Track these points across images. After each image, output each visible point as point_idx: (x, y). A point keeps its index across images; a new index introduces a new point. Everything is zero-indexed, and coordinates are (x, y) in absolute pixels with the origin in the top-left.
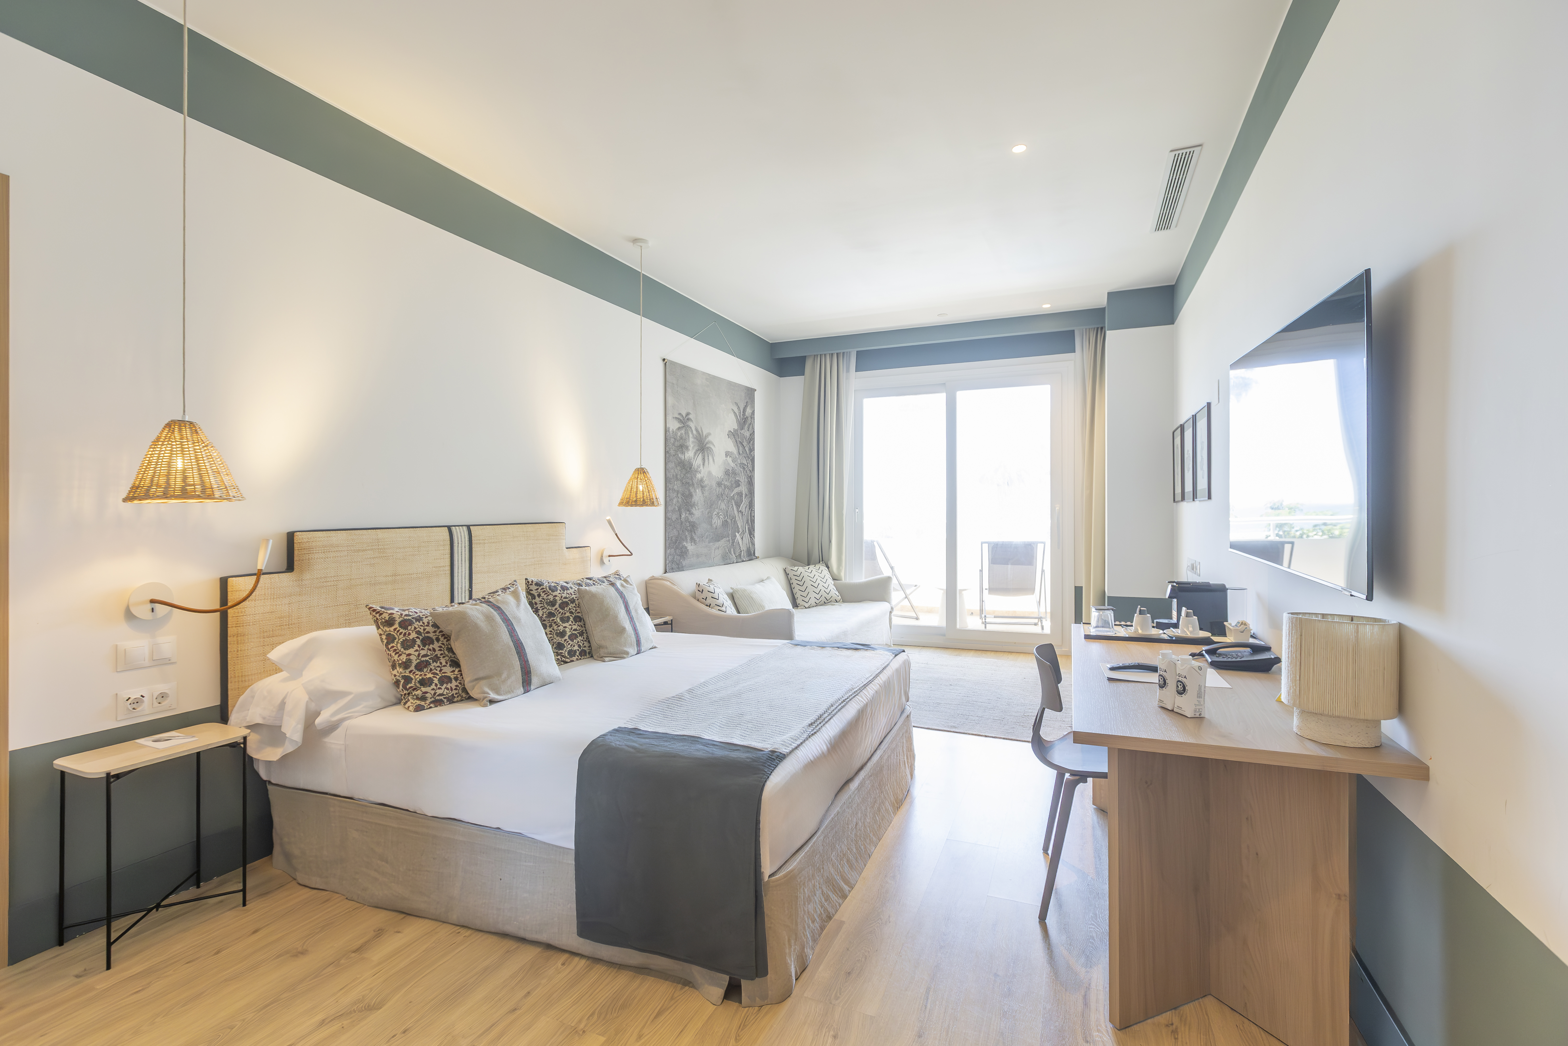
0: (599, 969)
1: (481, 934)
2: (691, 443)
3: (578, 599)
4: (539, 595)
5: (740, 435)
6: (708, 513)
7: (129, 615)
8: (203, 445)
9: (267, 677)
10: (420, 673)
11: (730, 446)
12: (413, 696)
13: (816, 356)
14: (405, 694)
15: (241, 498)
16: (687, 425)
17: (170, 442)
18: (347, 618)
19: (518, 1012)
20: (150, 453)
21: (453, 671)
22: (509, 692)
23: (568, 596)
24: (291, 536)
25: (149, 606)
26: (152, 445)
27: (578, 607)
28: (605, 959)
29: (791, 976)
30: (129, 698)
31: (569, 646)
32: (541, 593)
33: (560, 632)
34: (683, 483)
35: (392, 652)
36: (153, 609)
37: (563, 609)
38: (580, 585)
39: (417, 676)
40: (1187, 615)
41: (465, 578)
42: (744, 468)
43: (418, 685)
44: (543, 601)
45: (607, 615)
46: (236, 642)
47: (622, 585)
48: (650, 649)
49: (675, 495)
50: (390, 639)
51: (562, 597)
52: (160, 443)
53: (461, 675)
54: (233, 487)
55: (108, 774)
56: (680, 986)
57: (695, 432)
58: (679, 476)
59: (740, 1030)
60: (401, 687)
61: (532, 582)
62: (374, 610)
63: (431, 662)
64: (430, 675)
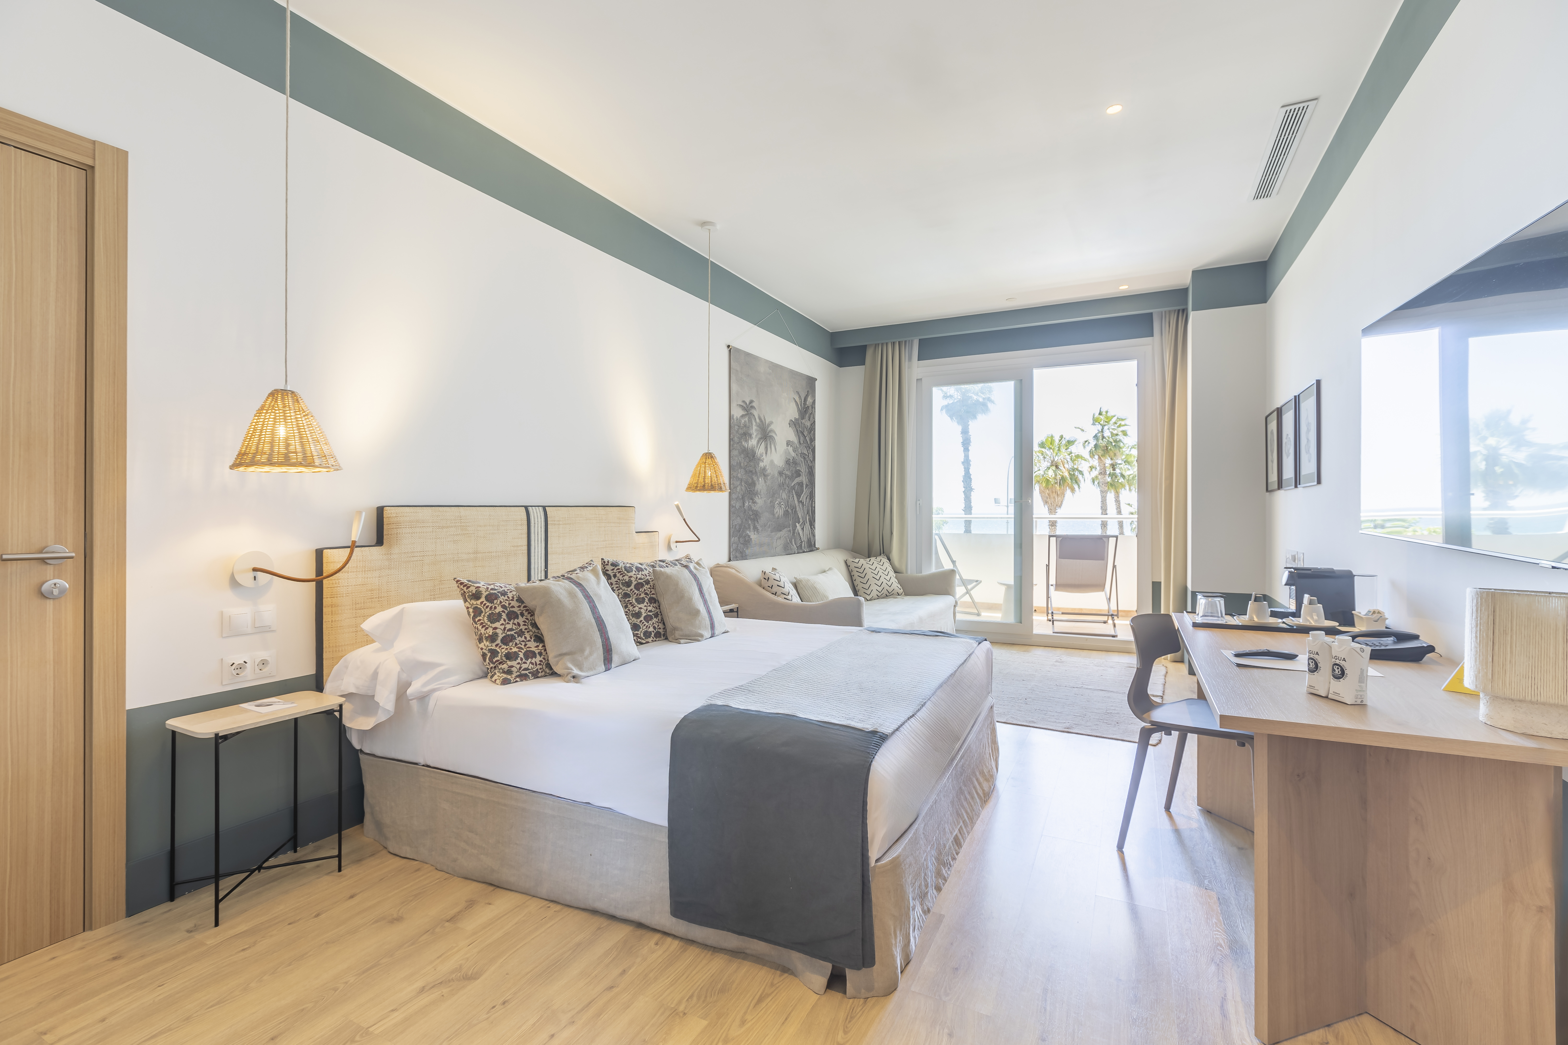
0: (693, 952)
1: (571, 910)
2: (754, 431)
3: (652, 581)
4: (615, 576)
5: (800, 424)
6: (771, 502)
7: (234, 583)
8: (304, 414)
9: (359, 648)
10: (505, 647)
11: (792, 436)
12: (499, 669)
13: (877, 345)
14: (491, 668)
15: (338, 468)
16: (751, 413)
17: (273, 411)
18: (432, 594)
19: (615, 990)
20: (255, 421)
21: (537, 646)
22: (590, 669)
23: (642, 577)
24: (380, 511)
25: (252, 574)
26: (257, 413)
27: (653, 588)
28: (700, 940)
29: (897, 967)
30: (234, 663)
31: (645, 627)
32: (617, 574)
33: (636, 613)
34: (746, 471)
35: (479, 625)
36: (255, 577)
37: (638, 590)
38: (653, 566)
39: (503, 650)
40: (1311, 602)
41: (541, 559)
42: (805, 458)
43: (504, 659)
44: (619, 581)
45: (681, 597)
46: (330, 613)
47: (695, 568)
48: (723, 633)
49: (738, 483)
50: (477, 612)
51: (637, 578)
52: (265, 411)
53: (545, 650)
54: (332, 456)
55: (217, 735)
56: (778, 972)
57: (758, 420)
58: (742, 464)
59: (848, 1021)
60: (487, 660)
61: (608, 562)
62: (462, 583)
63: (517, 636)
64: (515, 650)
